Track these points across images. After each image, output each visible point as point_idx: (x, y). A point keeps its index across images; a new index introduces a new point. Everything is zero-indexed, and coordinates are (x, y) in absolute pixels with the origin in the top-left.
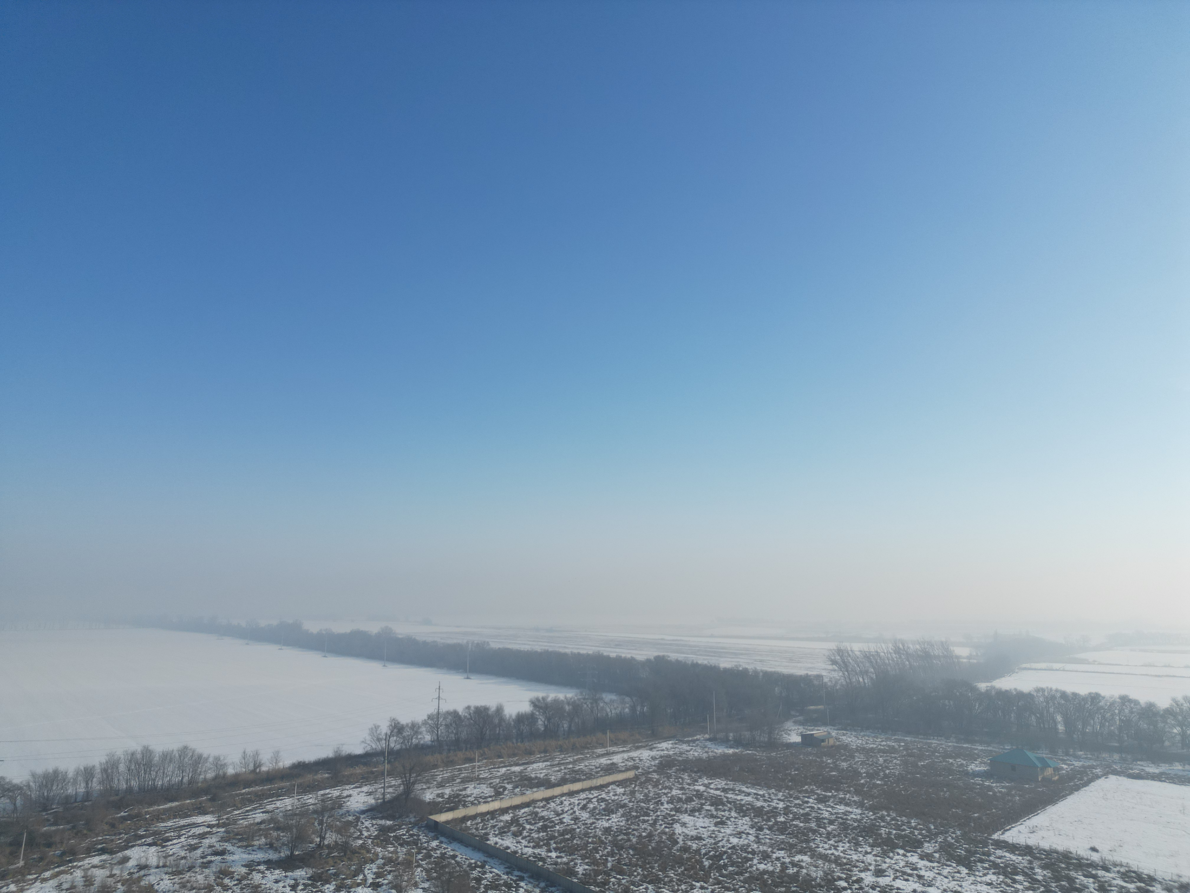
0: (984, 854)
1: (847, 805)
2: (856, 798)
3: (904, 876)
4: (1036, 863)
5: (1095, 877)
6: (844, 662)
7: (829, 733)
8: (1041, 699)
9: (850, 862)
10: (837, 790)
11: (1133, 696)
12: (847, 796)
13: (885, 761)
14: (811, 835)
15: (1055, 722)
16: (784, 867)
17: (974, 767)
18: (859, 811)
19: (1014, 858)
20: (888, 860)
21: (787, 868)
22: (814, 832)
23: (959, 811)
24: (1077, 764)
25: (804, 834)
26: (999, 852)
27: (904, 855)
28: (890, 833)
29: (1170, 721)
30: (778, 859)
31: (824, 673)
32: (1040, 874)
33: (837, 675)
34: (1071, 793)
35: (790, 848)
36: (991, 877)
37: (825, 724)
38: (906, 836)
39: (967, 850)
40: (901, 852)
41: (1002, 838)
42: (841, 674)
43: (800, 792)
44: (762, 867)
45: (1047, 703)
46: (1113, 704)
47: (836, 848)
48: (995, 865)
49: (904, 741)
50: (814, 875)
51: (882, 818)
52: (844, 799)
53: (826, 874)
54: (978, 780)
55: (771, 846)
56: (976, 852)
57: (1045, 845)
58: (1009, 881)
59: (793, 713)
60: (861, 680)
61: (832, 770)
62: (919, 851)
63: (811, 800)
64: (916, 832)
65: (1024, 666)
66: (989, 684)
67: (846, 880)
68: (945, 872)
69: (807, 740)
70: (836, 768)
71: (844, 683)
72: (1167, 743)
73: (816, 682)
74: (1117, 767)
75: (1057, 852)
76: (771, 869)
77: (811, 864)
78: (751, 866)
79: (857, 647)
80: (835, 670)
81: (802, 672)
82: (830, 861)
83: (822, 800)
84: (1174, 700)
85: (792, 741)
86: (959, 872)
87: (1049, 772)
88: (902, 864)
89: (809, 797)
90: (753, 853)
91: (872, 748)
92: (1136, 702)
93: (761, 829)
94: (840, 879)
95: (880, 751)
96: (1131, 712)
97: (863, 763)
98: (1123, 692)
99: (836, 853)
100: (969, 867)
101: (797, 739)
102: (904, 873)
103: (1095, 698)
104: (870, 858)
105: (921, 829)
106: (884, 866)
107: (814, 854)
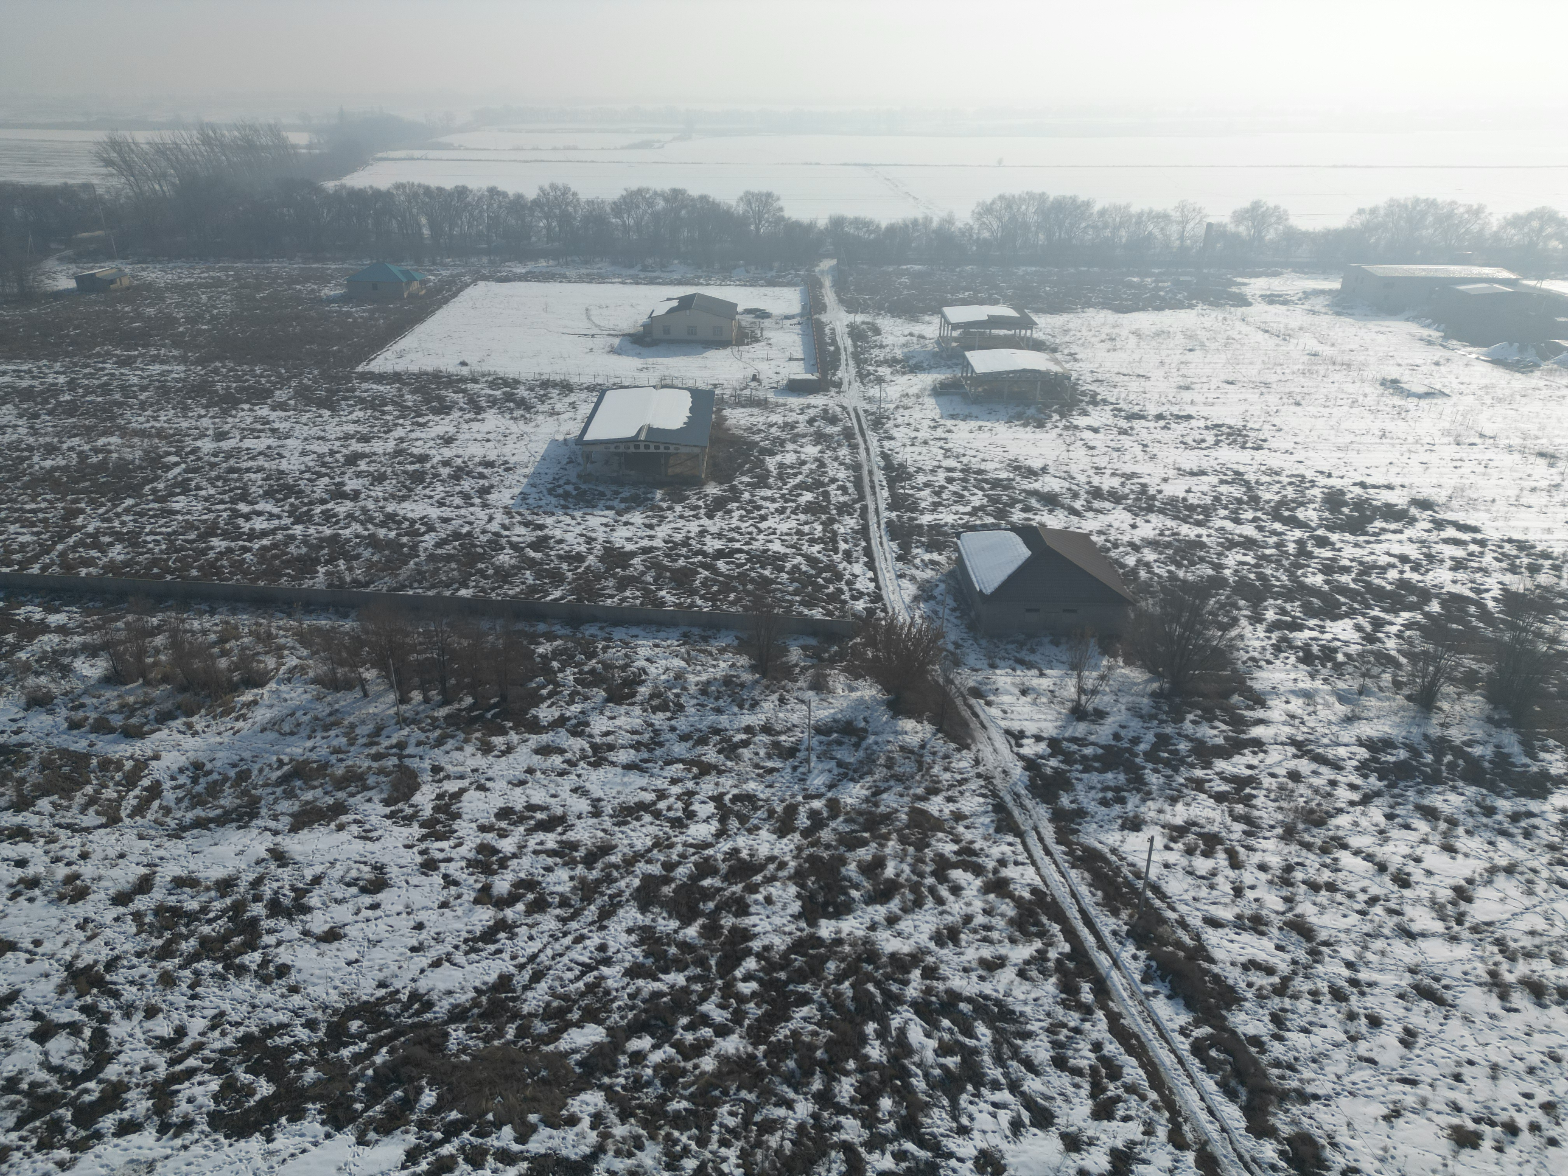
0: (348, 391)
1: (162, 362)
2: (175, 353)
3: (255, 433)
4: (406, 390)
5: (464, 391)
6: (125, 161)
7: (120, 270)
8: (402, 198)
9: (178, 432)
10: (145, 346)
11: (501, 188)
12: (162, 352)
13: (210, 298)
14: (116, 409)
15: (420, 228)
16: (83, 457)
17: (327, 292)
18: (182, 368)
19: (381, 388)
20: (230, 420)
21: (87, 457)
22: (120, 405)
23: (315, 347)
24: (445, 273)
25: (105, 411)
26: (365, 386)
27: (251, 410)
28: (229, 387)
29: (537, 213)
30: (71, 449)
31: (95, 181)
32: (410, 399)
33: (117, 182)
34: (439, 307)
35: (88, 432)
36: (358, 414)
37: (111, 257)
38: (250, 387)
39: (327, 390)
40: (246, 406)
41: (367, 369)
42: (123, 180)
43: (89, 357)
44: (48, 463)
45: (410, 202)
46: (480, 198)
47: (156, 419)
48: (361, 401)
49: (232, 269)
50: (130, 457)
51: (216, 371)
52: (158, 356)
53: (146, 452)
54: (335, 307)
55: (57, 434)
56: (338, 390)
57: (414, 368)
58: (377, 414)
59: (53, 246)
60: (157, 187)
61: (133, 320)
62: (269, 401)
63: (108, 365)
64: (263, 381)
65: (379, 155)
66: (337, 183)
67: (176, 454)
68: (304, 419)
69: (86, 284)
70: (139, 316)
71: (131, 194)
72: (534, 239)
73: (84, 196)
74: (486, 272)
75: (426, 373)
76: (63, 463)
77: (123, 445)
78: (31, 466)
79: (142, 137)
80: (112, 175)
81: (57, 181)
82: (150, 436)
83: (122, 363)
84: (541, 189)
85: (61, 288)
86: (320, 416)
87: (415, 285)
88: (249, 420)
89: (104, 362)
90: (30, 448)
91: (189, 285)
92: (505, 195)
93: (36, 416)
94: (169, 454)
95: (200, 286)
96: (500, 207)
97: (178, 305)
98: (491, 183)
99: (158, 425)
100: (332, 408)
101: (72, 284)
102: (253, 430)
103: (462, 192)
104: (206, 422)
105: (269, 376)
106: (226, 427)
107: (124, 432)
